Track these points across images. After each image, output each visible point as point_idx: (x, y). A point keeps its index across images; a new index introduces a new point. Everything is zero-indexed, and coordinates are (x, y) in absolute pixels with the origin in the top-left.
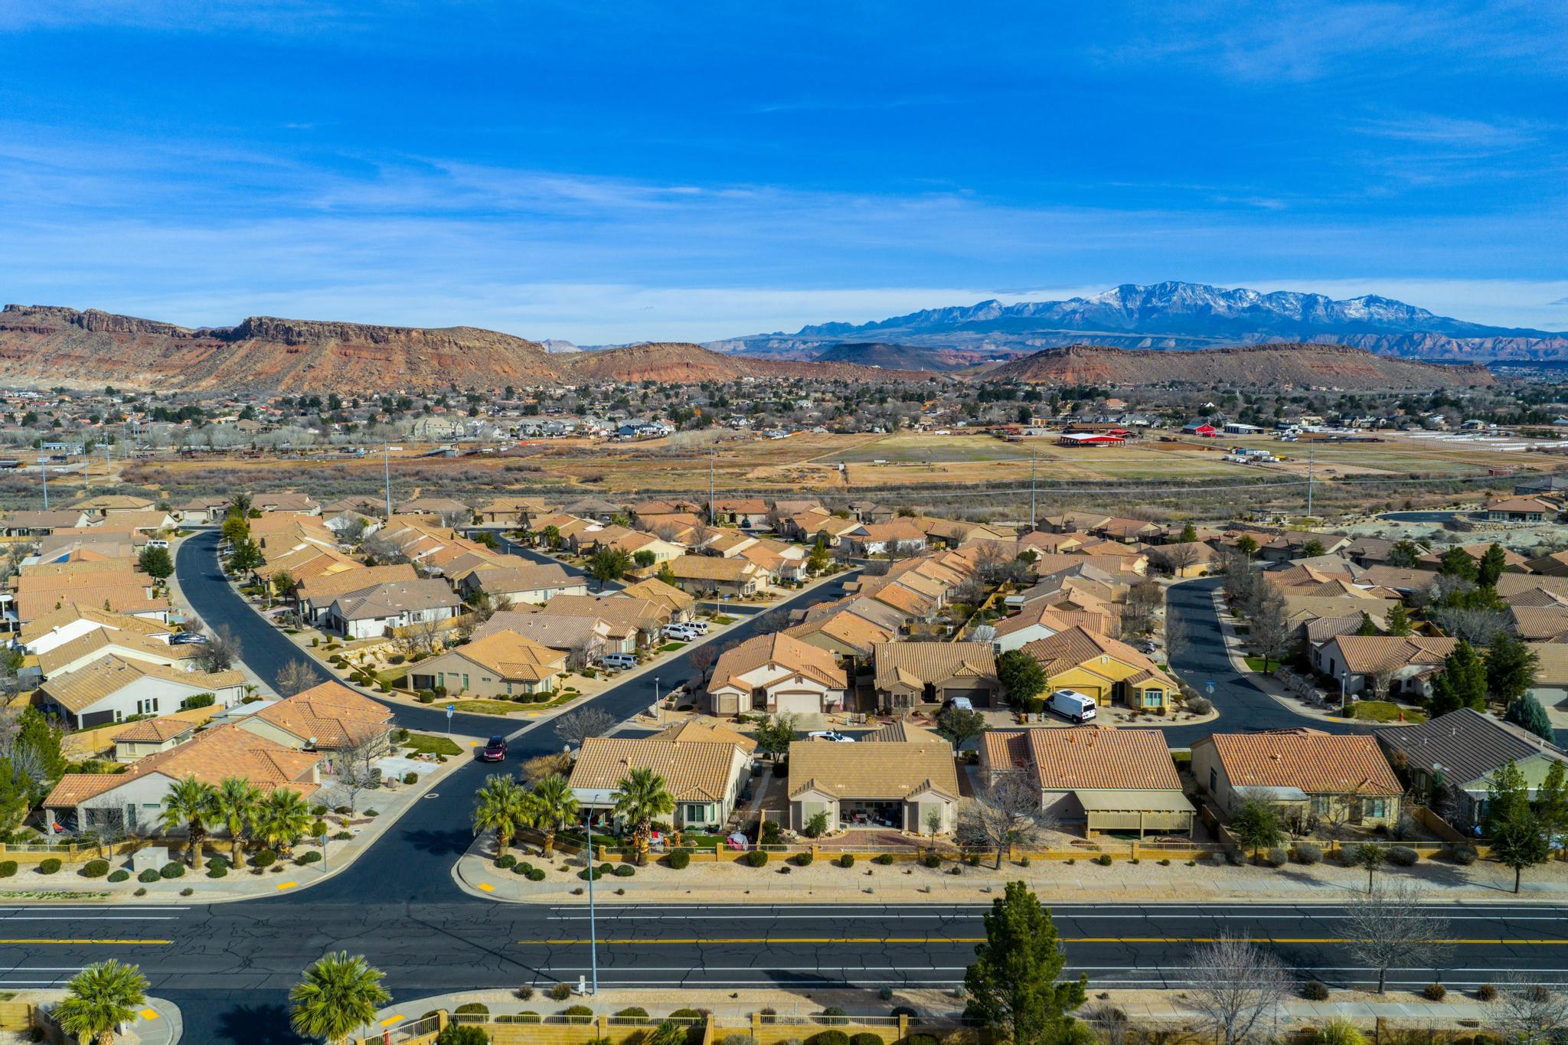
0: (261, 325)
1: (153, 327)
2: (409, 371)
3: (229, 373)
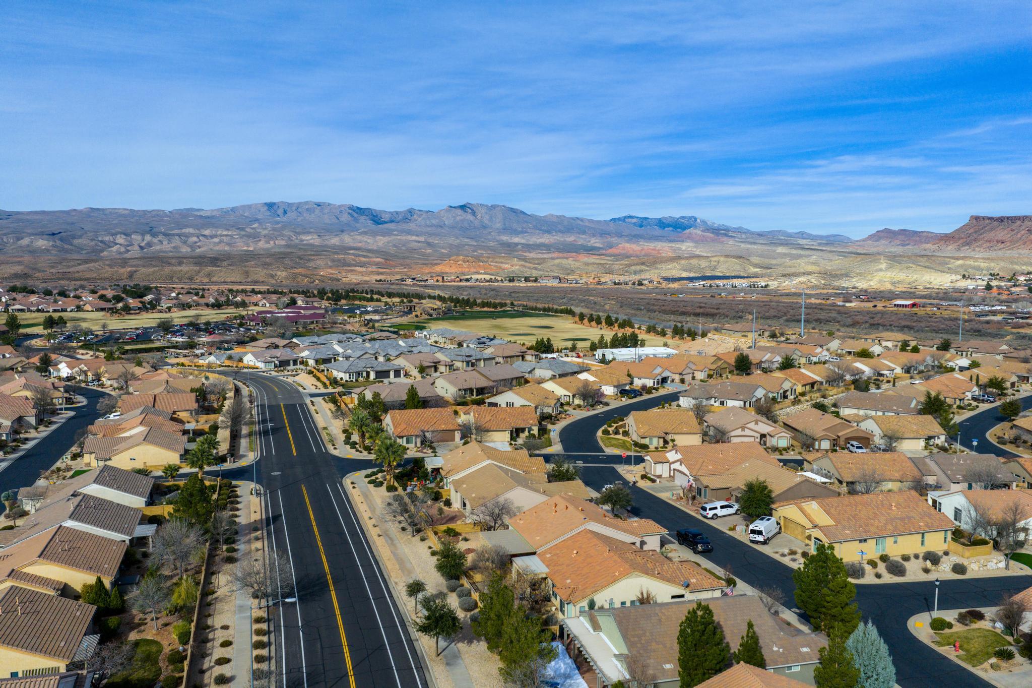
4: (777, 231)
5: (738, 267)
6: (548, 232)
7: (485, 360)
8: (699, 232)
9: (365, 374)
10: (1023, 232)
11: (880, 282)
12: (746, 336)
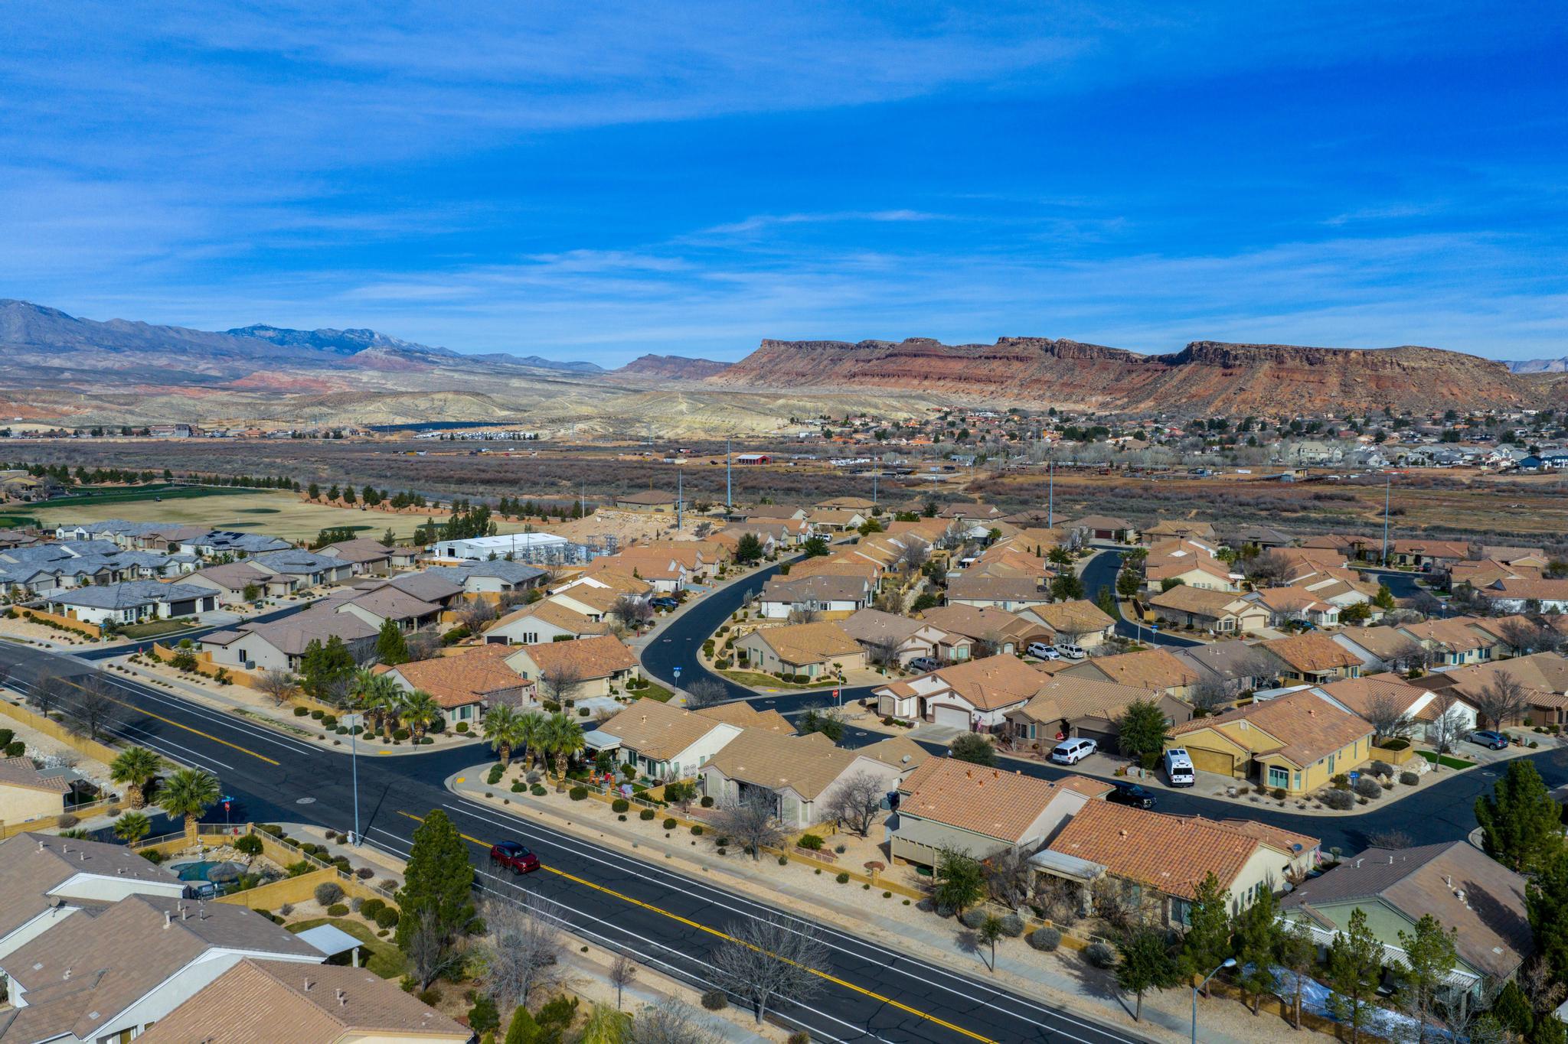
0: (1201, 349)
1: (1110, 354)
2: (1342, 394)
3: (1166, 396)
4: (497, 355)
5: (475, 409)
6: (116, 349)
7: (338, 569)
8: (381, 355)
9: (150, 609)
10: (825, 362)
11: (689, 428)
12: (662, 511)
